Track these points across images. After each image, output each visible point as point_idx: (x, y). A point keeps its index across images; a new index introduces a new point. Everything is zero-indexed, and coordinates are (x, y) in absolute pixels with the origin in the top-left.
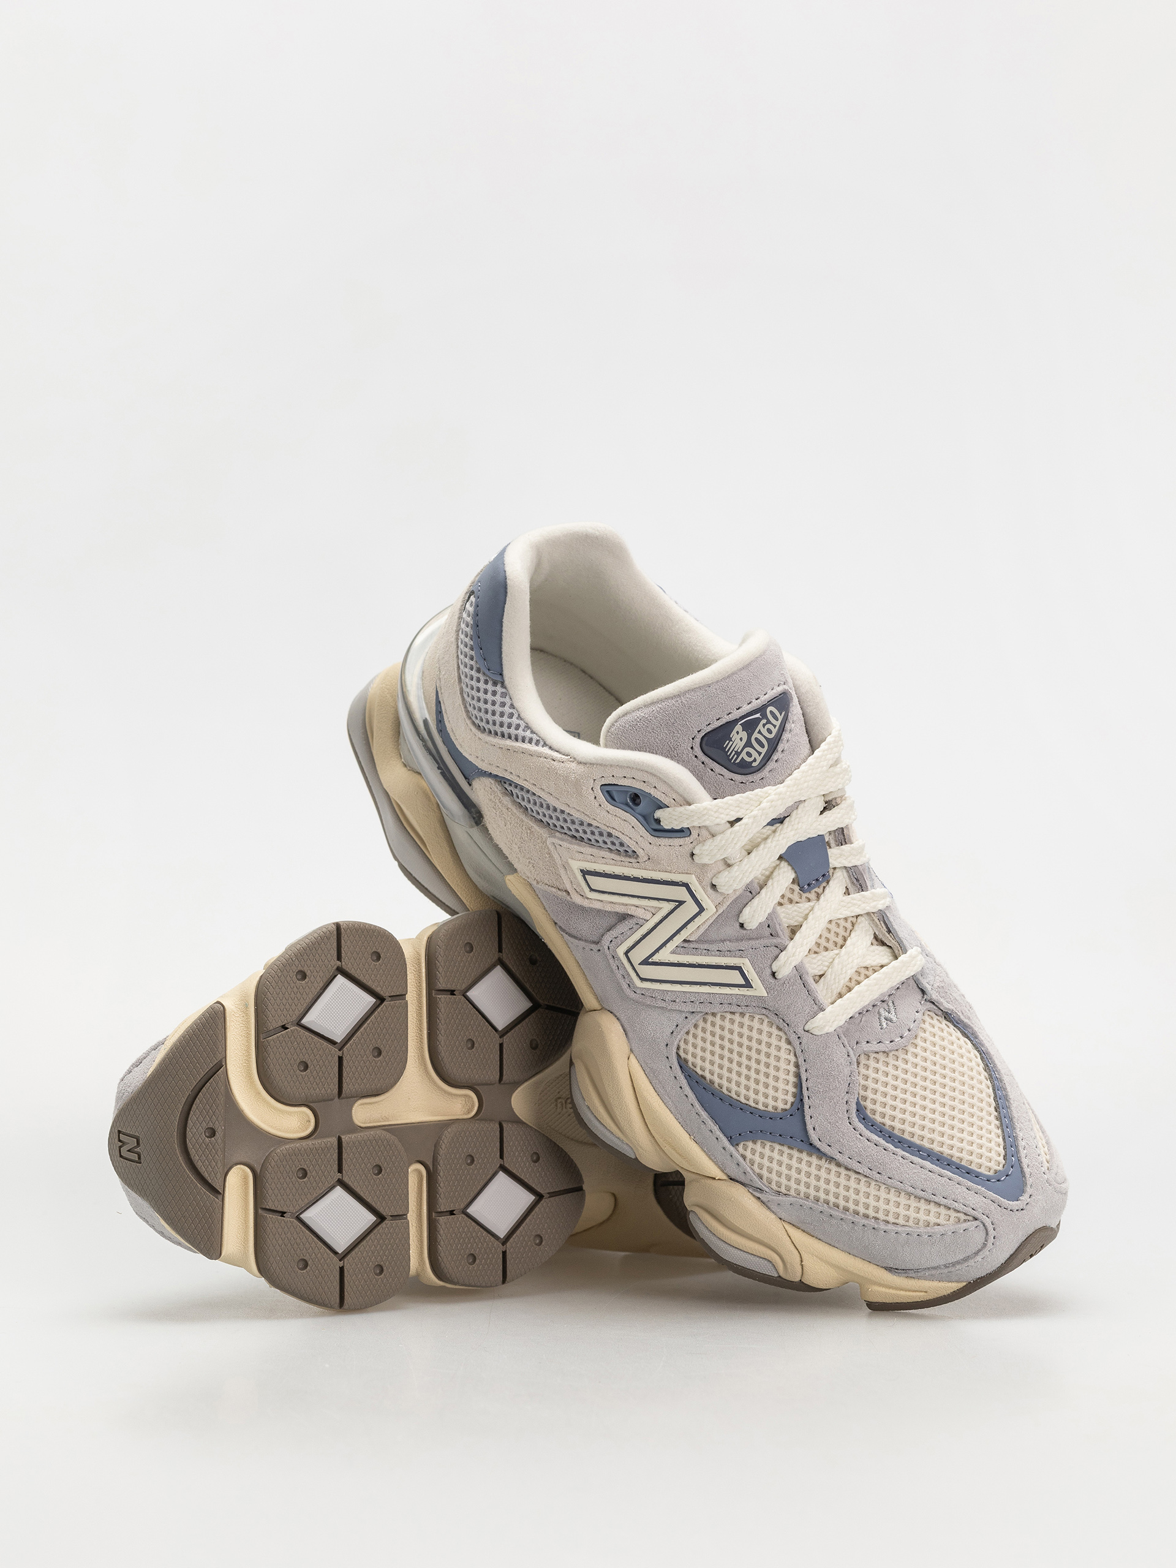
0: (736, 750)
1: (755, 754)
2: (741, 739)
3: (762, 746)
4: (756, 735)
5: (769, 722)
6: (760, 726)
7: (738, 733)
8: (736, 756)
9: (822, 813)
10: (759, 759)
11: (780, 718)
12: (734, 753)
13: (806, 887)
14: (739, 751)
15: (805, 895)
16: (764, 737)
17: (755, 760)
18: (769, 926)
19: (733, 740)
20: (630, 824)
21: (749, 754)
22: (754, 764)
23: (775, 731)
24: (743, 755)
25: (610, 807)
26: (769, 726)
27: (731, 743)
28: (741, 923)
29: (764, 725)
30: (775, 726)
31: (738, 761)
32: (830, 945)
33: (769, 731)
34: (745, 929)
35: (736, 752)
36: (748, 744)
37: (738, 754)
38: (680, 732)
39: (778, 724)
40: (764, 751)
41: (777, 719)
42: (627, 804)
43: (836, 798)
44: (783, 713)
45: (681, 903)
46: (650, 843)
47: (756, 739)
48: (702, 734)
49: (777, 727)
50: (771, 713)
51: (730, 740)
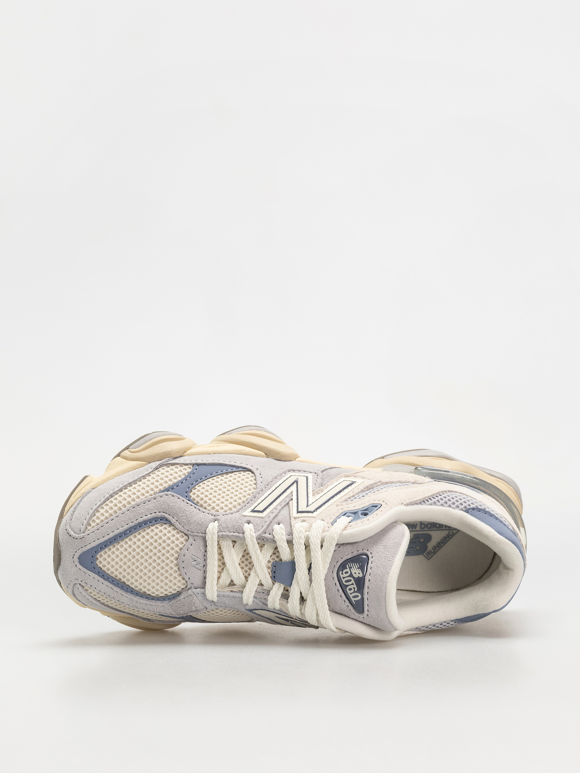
0: (353, 568)
1: (345, 575)
2: (355, 573)
3: (346, 582)
4: (353, 581)
5: (354, 592)
6: (355, 586)
7: (359, 573)
8: (350, 566)
10: (342, 576)
11: (353, 599)
12: (352, 566)
13: (275, 565)
15: (272, 561)
16: (349, 585)
17: (342, 574)
20: (357, 506)
21: (346, 573)
22: (341, 572)
23: (349, 592)
24: (348, 570)
25: (370, 503)
26: (353, 591)
27: (357, 568)
29: (354, 588)
31: (347, 566)
32: (244, 559)
33: (350, 589)
34: (276, 524)
35: (351, 567)
36: (351, 575)
37: (350, 568)
39: (351, 596)
40: (344, 580)
41: (354, 597)
42: (365, 509)
44: (354, 603)
45: (308, 506)
46: (342, 509)
47: (351, 580)
48: (370, 558)
49: (350, 594)
50: (358, 596)
51: (358, 568)
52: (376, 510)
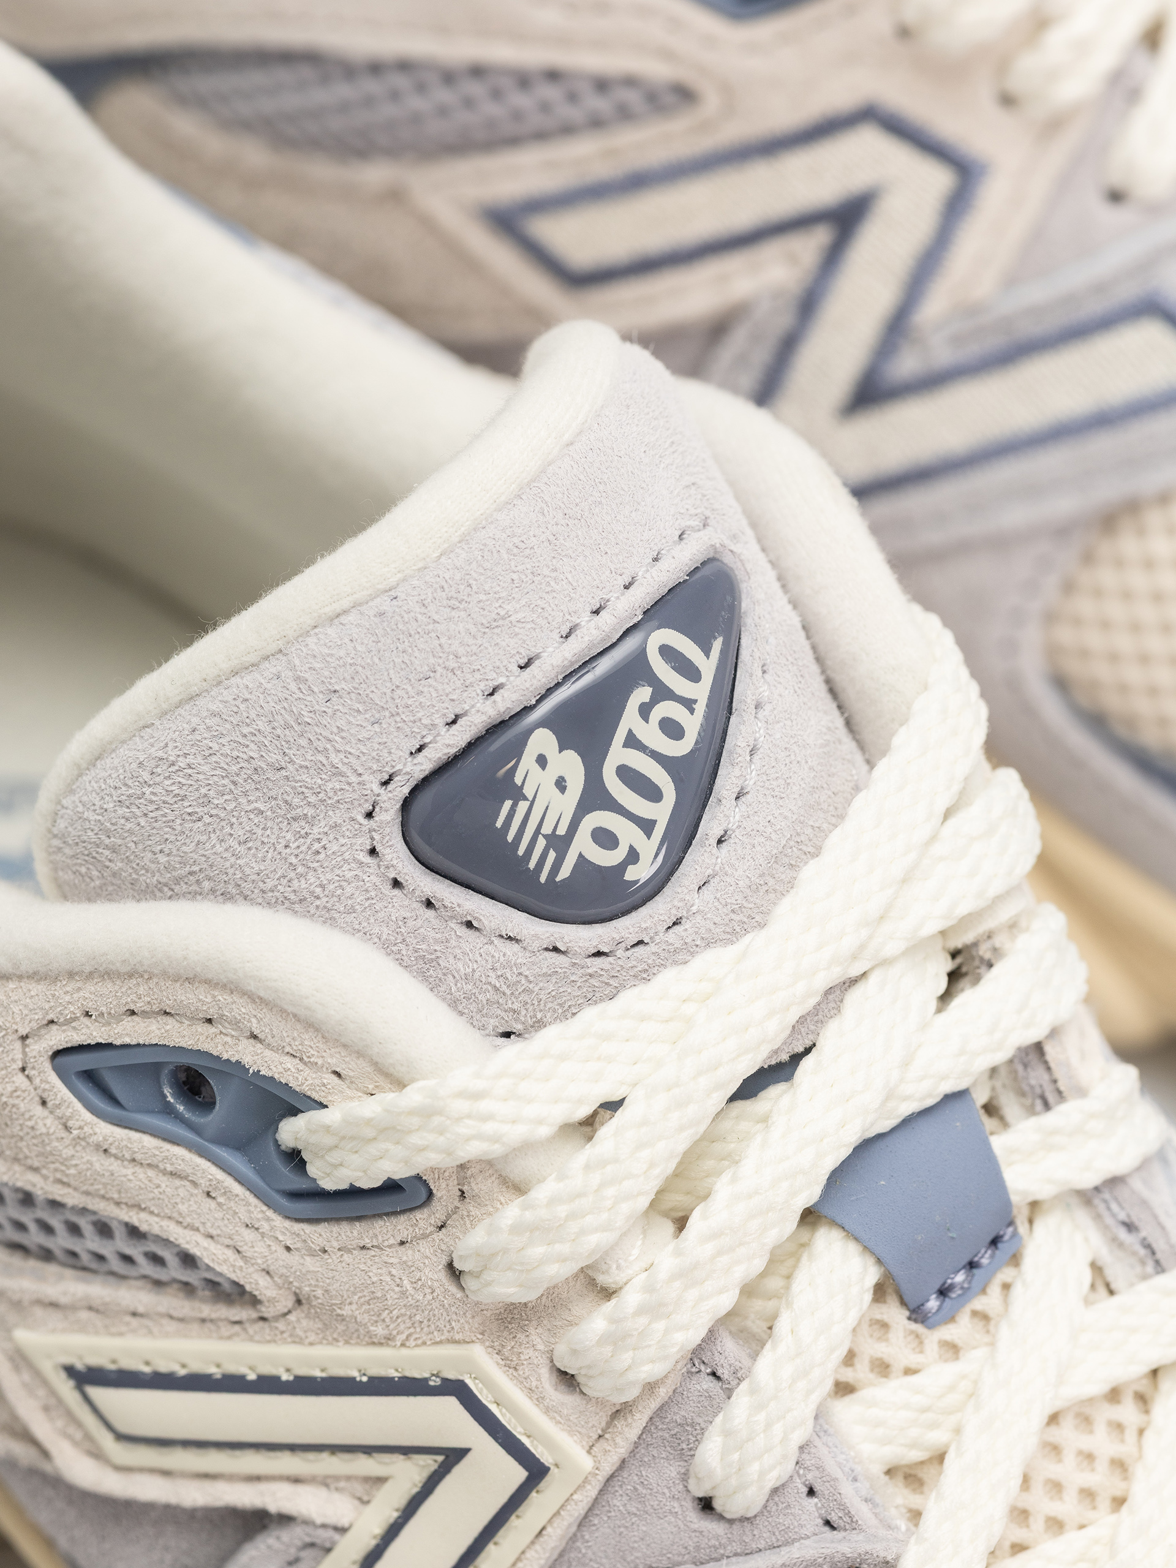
0: (547, 829)
1: (628, 833)
2: (561, 784)
3: (653, 793)
4: (618, 755)
5: (663, 693)
6: (630, 719)
7: (542, 761)
8: (552, 855)
9: (946, 997)
10: (649, 849)
11: (708, 666)
12: (541, 843)
13: (933, 1303)
14: (562, 831)
15: (933, 1337)
16: (655, 755)
17: (633, 856)
18: (811, 1492)
19: (528, 791)
20: (194, 1184)
21: (605, 838)
22: (634, 873)
23: (692, 724)
24: (583, 845)
25: (104, 1130)
26: (666, 709)
27: (523, 806)
28: (700, 1499)
29: (645, 711)
30: (689, 704)
31: (565, 872)
32: (1067, 1507)
33: (671, 728)
34: (721, 1517)
35: (552, 840)
36: (595, 797)
37: (560, 843)
38: (312, 799)
39: (700, 692)
40: (661, 812)
41: (691, 672)
42: (168, 1111)
43: (990, 936)
44: (717, 645)
45: (453, 1456)
46: (288, 1249)
47: (624, 772)
48: (401, 789)
49: (701, 708)
50: (667, 652)
51: (517, 794)
52: (109, 1046)
